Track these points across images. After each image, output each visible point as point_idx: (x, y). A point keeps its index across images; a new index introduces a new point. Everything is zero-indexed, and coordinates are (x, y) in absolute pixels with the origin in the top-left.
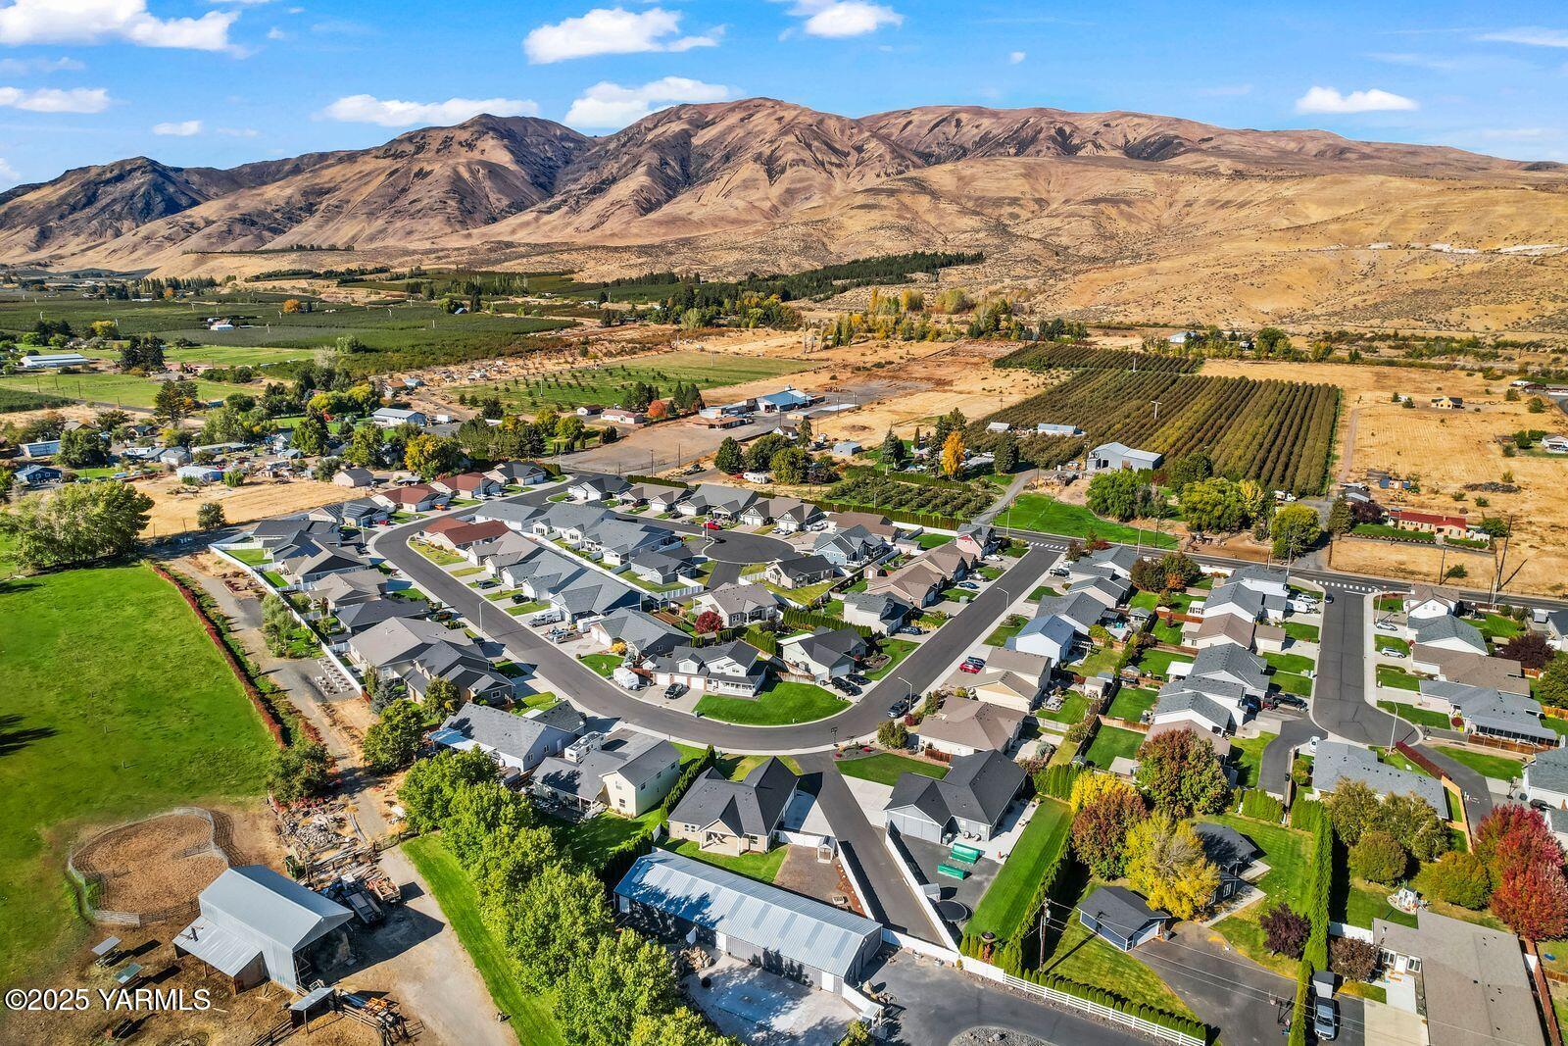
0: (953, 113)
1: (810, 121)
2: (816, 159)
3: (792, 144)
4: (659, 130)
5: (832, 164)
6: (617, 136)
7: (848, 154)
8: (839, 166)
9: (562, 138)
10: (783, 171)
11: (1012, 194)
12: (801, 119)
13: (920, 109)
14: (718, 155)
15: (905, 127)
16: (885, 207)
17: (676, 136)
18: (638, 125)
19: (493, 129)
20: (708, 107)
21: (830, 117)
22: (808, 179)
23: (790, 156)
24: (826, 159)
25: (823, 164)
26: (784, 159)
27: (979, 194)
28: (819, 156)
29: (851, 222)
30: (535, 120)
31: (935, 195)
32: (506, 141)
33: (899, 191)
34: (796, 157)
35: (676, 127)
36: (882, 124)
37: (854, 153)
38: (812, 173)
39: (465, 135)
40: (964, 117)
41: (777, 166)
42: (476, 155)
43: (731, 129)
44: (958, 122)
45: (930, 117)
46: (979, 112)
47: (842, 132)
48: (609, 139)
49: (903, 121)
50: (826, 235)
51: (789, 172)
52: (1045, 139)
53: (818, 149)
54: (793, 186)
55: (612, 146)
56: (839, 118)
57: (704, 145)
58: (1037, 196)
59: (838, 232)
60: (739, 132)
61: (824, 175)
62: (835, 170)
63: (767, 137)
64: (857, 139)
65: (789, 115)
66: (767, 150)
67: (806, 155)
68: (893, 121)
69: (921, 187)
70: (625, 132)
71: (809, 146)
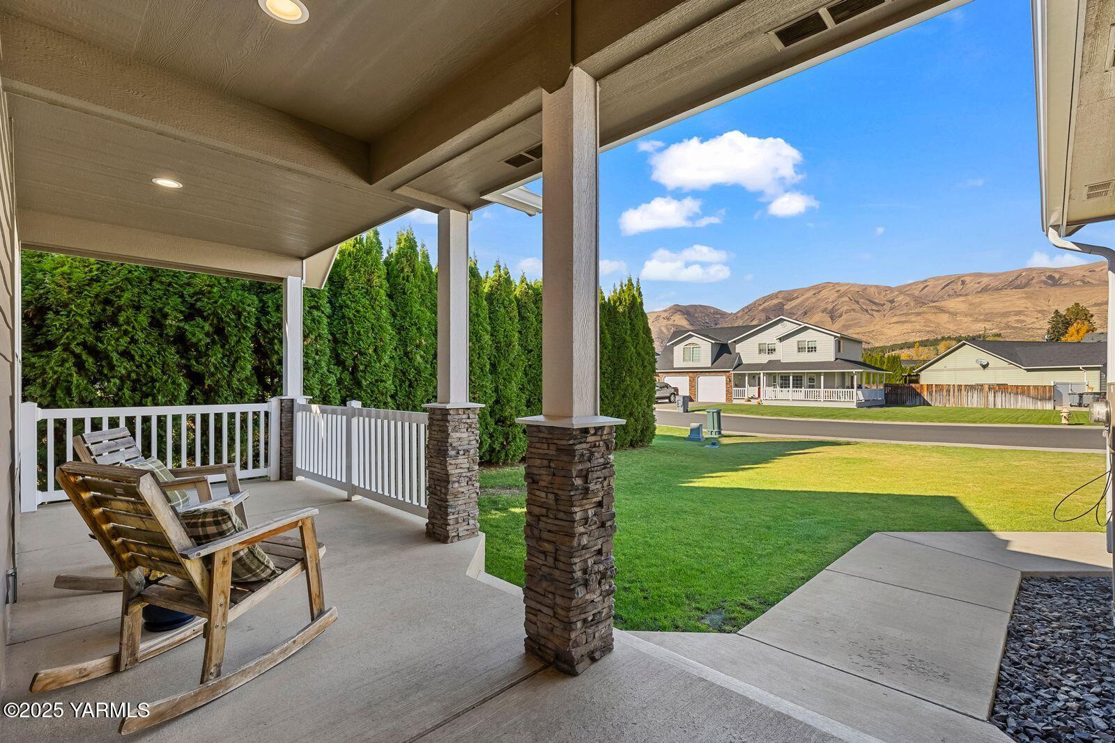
0: (959, 278)
1: (858, 290)
2: (862, 308)
3: (846, 302)
4: (766, 304)
5: (873, 310)
6: (743, 310)
7: (884, 304)
8: (878, 311)
9: (714, 313)
10: (840, 316)
11: (1017, 309)
12: (851, 289)
13: (934, 278)
14: (799, 313)
15: (923, 289)
16: (915, 322)
17: (775, 305)
18: (755, 303)
19: (680, 311)
20: (794, 291)
21: (871, 286)
22: (856, 319)
23: (845, 308)
24: (869, 308)
25: (867, 311)
26: (841, 310)
27: (987, 311)
28: (864, 307)
29: (890, 331)
30: (700, 306)
31: (953, 314)
32: (685, 316)
33: (924, 313)
34: (848, 308)
35: (775, 301)
36: (906, 289)
37: (887, 303)
38: (859, 315)
39: (666, 315)
40: (967, 279)
41: (837, 314)
42: (671, 322)
43: (808, 299)
44: (963, 283)
45: (941, 281)
46: (980, 275)
47: (879, 293)
48: (738, 312)
49: (922, 286)
50: (872, 338)
51: (844, 316)
52: (1037, 283)
53: (863, 303)
54: (847, 323)
55: (741, 313)
56: (877, 287)
57: (791, 309)
58: (1039, 308)
59: (881, 337)
60: (814, 300)
61: (869, 316)
62: (875, 313)
63: (830, 300)
64: (890, 297)
65: (843, 289)
66: (830, 307)
67: (856, 307)
68: (914, 287)
69: (942, 310)
70: (747, 307)
71: (858, 302)
